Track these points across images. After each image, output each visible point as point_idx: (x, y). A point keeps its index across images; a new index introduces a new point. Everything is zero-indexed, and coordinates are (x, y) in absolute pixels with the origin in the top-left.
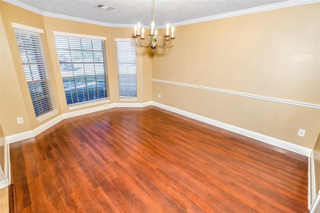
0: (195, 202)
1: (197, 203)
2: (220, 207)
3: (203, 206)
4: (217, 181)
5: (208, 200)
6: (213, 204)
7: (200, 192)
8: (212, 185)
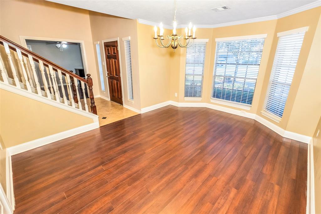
0: (106, 171)
1: (104, 172)
2: (93, 187)
3: (100, 176)
4: (120, 193)
5: (103, 180)
6: (98, 183)
7: (113, 176)
8: (116, 188)
